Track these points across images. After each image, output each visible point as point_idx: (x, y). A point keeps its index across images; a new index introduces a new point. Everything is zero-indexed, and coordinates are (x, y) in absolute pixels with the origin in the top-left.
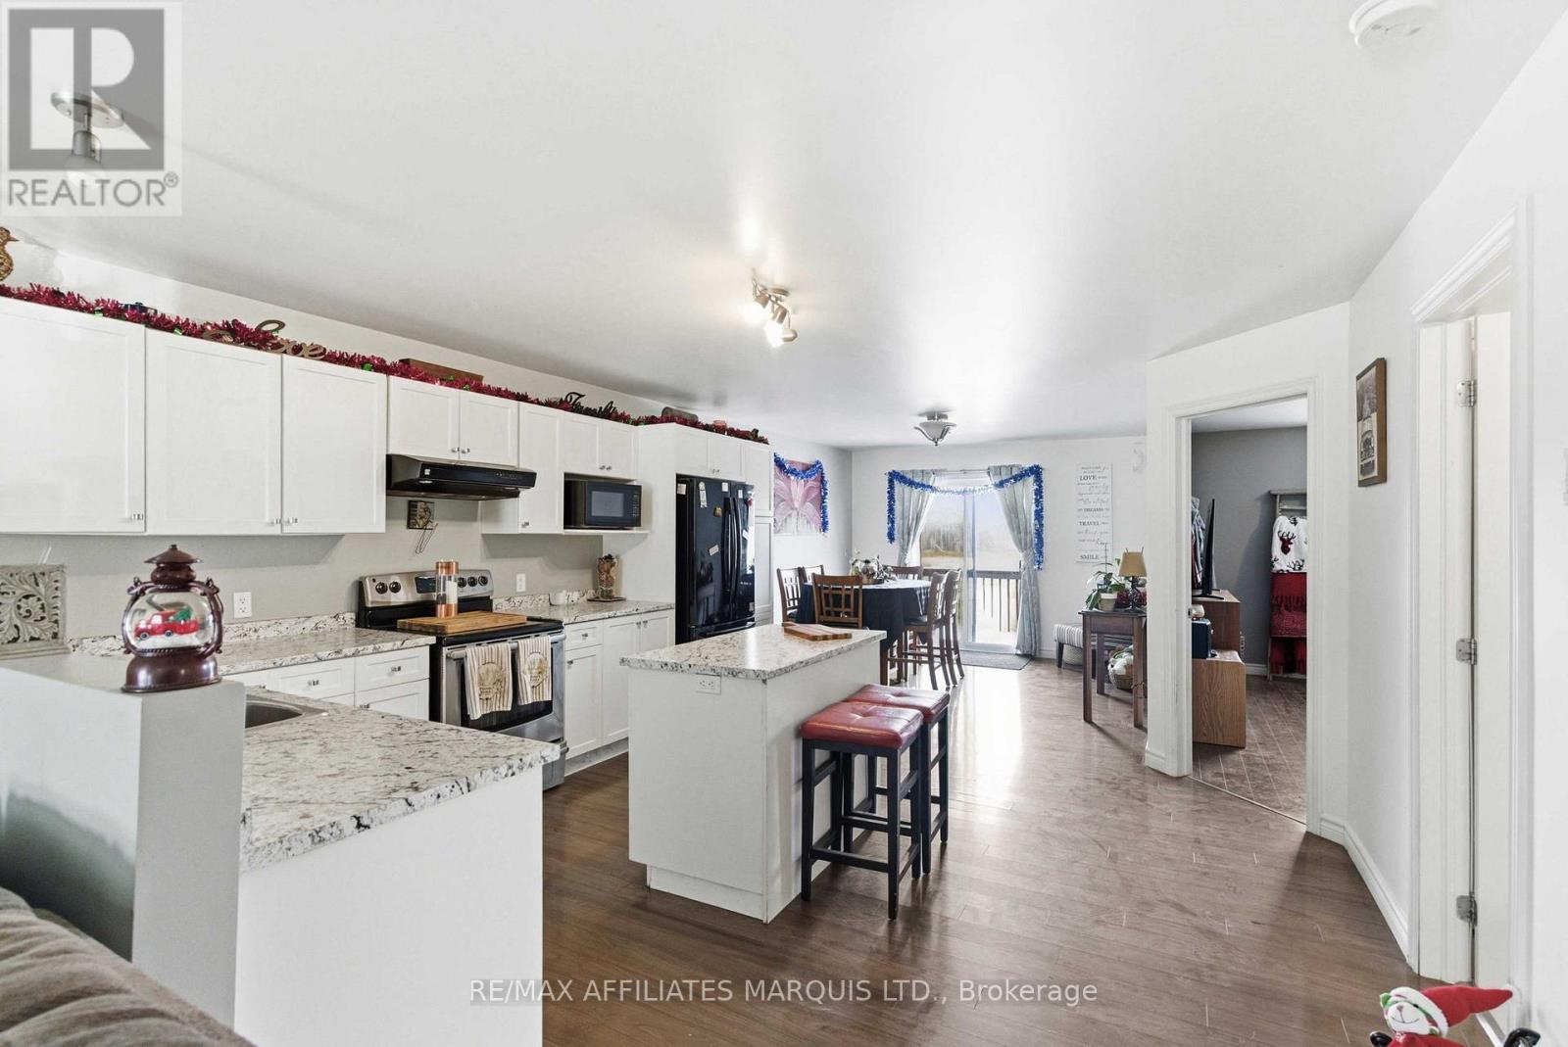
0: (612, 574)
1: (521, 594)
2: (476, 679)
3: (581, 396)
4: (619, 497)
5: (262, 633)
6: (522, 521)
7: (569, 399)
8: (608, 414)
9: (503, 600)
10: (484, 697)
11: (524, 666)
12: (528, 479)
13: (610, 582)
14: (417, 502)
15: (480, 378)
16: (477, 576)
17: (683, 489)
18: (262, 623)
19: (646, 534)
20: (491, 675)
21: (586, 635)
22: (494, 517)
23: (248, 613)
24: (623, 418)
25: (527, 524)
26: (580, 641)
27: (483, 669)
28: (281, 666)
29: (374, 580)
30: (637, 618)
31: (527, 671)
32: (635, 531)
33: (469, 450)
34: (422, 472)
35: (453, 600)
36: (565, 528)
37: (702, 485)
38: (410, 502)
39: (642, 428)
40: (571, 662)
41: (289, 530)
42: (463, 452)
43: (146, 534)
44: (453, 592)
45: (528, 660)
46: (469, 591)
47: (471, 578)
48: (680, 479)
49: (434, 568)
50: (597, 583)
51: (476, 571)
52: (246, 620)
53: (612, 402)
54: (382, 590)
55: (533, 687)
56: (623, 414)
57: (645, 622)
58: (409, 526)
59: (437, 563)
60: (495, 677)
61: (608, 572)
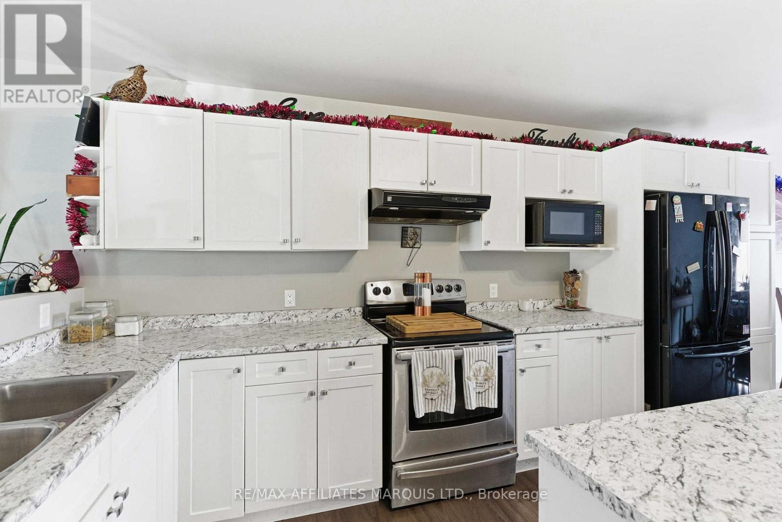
0: (576, 286)
1: (494, 300)
2: (420, 380)
3: (543, 131)
4: (580, 216)
5: (300, 318)
6: (484, 240)
7: (531, 135)
8: (572, 143)
9: (477, 304)
10: (429, 397)
11: (467, 372)
12: (483, 202)
13: (574, 293)
14: (408, 227)
15: (450, 124)
16: (453, 285)
17: (653, 205)
18: (300, 311)
19: (610, 252)
20: (435, 378)
21: (539, 346)
22: (466, 237)
23: (293, 304)
24: (588, 146)
25: (489, 242)
26: (533, 351)
27: (428, 372)
28: (256, 354)
29: (372, 285)
30: (598, 333)
31: (473, 378)
32: (599, 247)
33: (435, 183)
34: (385, 198)
35: (428, 303)
36: (526, 246)
37: (677, 199)
38: (403, 227)
39: (606, 152)
40: (523, 371)
41: (297, 247)
42: (432, 184)
43: (204, 250)
44: (427, 297)
45: (474, 367)
46: (445, 296)
47: (448, 286)
48: (649, 195)
49: (413, 278)
50: (563, 293)
51: (452, 280)
52: (289, 309)
53: (575, 134)
54: (377, 291)
55: (479, 393)
56: (586, 143)
57: (607, 338)
58: (403, 246)
59: (415, 274)
60: (439, 379)
61: (573, 284)
